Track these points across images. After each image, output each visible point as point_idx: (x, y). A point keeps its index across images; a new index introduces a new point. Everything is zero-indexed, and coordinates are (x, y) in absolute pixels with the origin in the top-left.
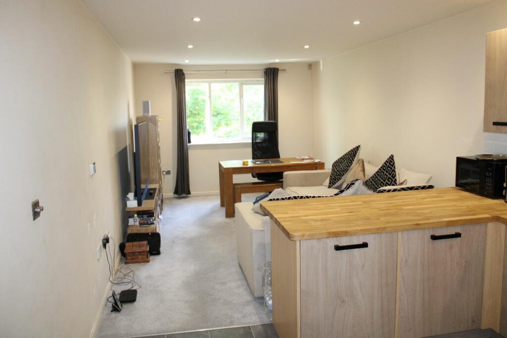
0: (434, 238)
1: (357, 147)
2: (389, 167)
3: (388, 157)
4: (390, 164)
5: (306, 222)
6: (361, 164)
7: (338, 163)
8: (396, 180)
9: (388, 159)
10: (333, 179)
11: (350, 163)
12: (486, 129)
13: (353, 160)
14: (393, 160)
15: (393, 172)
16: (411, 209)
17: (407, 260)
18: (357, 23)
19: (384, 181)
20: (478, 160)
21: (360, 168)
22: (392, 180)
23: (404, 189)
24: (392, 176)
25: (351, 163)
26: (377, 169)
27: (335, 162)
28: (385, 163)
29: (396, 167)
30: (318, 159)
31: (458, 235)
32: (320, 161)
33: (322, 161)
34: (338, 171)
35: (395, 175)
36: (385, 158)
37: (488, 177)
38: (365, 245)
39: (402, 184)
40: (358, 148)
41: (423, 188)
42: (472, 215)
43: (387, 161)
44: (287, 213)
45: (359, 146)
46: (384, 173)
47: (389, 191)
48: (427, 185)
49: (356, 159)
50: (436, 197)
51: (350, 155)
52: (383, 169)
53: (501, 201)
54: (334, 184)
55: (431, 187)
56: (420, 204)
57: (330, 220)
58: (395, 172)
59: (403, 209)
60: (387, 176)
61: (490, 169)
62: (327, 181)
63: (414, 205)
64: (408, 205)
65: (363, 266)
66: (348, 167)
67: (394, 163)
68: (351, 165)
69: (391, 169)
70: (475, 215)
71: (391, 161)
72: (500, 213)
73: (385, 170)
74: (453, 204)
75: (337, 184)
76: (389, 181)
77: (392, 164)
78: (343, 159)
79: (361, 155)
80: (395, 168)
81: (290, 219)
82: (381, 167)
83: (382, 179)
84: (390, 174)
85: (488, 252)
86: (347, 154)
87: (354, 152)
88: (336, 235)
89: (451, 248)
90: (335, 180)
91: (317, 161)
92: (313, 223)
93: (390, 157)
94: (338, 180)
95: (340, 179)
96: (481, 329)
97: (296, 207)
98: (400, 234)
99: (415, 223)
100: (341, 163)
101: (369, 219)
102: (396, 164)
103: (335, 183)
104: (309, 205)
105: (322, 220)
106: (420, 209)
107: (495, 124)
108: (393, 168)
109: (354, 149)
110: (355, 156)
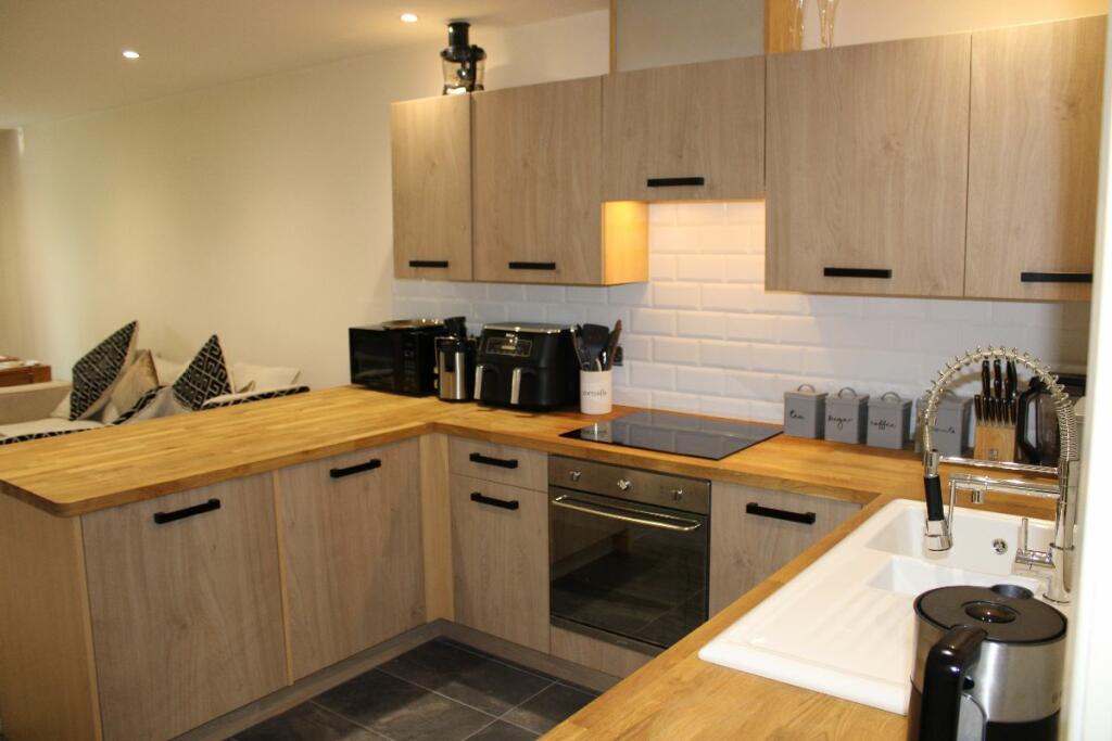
0: (337, 474)
1: (130, 325)
2: (210, 360)
3: (206, 340)
4: (214, 356)
5: (81, 477)
6: (147, 360)
7: (86, 362)
8: (228, 385)
9: (207, 344)
10: (81, 399)
11: (119, 360)
12: (399, 275)
13: (126, 354)
14: (217, 345)
15: (221, 370)
16: (285, 429)
17: (293, 523)
18: (131, 55)
19: (205, 389)
20: (387, 330)
21: (146, 369)
22: (221, 386)
23: (253, 399)
24: (220, 379)
25: (122, 360)
26: (184, 368)
27: (79, 363)
28: (201, 354)
29: (226, 359)
30: (31, 359)
31: (375, 464)
32: (36, 362)
33: (44, 363)
34: (89, 380)
35: (226, 377)
36: (200, 343)
37: (409, 359)
38: (214, 505)
39: (245, 390)
40: (131, 327)
41: (291, 392)
42: (392, 425)
43: (204, 350)
44: (26, 468)
45: (134, 323)
46: (200, 373)
47: (226, 404)
48: (297, 386)
49: (130, 353)
50: (323, 405)
51: (116, 343)
52: (198, 366)
53: (432, 400)
54: (83, 411)
55: (304, 389)
56: (297, 420)
57: (131, 466)
58: (224, 369)
59: (269, 431)
60: (208, 378)
61: (409, 345)
62: (65, 406)
63: (287, 421)
64: (277, 423)
65: (215, 548)
66: (114, 369)
67: (220, 353)
68: (122, 364)
69: (216, 363)
70: (398, 424)
71: (213, 349)
72: (438, 416)
73: (201, 367)
74: (355, 412)
75: (92, 410)
76: (215, 389)
77: (216, 353)
78: (99, 353)
79: (141, 341)
80: (223, 361)
81: (42, 476)
82: (194, 363)
83: (198, 386)
84: (214, 375)
85: (424, 486)
86: (107, 342)
87: (126, 335)
88: (157, 491)
89: (366, 488)
90: (86, 401)
91: (30, 363)
92: (98, 478)
93: (211, 341)
94: (94, 401)
95: (98, 397)
96: (425, 624)
97: (43, 455)
98: (276, 475)
99: (301, 449)
100: (94, 362)
101: (213, 455)
102: (225, 354)
103: (87, 408)
104: (69, 447)
105: (116, 469)
106: (304, 427)
107: (414, 264)
108: (220, 362)
109: (123, 330)
110: (127, 344)
